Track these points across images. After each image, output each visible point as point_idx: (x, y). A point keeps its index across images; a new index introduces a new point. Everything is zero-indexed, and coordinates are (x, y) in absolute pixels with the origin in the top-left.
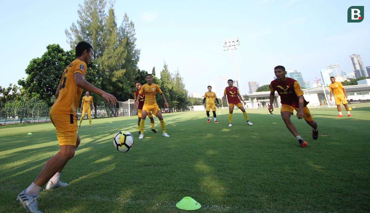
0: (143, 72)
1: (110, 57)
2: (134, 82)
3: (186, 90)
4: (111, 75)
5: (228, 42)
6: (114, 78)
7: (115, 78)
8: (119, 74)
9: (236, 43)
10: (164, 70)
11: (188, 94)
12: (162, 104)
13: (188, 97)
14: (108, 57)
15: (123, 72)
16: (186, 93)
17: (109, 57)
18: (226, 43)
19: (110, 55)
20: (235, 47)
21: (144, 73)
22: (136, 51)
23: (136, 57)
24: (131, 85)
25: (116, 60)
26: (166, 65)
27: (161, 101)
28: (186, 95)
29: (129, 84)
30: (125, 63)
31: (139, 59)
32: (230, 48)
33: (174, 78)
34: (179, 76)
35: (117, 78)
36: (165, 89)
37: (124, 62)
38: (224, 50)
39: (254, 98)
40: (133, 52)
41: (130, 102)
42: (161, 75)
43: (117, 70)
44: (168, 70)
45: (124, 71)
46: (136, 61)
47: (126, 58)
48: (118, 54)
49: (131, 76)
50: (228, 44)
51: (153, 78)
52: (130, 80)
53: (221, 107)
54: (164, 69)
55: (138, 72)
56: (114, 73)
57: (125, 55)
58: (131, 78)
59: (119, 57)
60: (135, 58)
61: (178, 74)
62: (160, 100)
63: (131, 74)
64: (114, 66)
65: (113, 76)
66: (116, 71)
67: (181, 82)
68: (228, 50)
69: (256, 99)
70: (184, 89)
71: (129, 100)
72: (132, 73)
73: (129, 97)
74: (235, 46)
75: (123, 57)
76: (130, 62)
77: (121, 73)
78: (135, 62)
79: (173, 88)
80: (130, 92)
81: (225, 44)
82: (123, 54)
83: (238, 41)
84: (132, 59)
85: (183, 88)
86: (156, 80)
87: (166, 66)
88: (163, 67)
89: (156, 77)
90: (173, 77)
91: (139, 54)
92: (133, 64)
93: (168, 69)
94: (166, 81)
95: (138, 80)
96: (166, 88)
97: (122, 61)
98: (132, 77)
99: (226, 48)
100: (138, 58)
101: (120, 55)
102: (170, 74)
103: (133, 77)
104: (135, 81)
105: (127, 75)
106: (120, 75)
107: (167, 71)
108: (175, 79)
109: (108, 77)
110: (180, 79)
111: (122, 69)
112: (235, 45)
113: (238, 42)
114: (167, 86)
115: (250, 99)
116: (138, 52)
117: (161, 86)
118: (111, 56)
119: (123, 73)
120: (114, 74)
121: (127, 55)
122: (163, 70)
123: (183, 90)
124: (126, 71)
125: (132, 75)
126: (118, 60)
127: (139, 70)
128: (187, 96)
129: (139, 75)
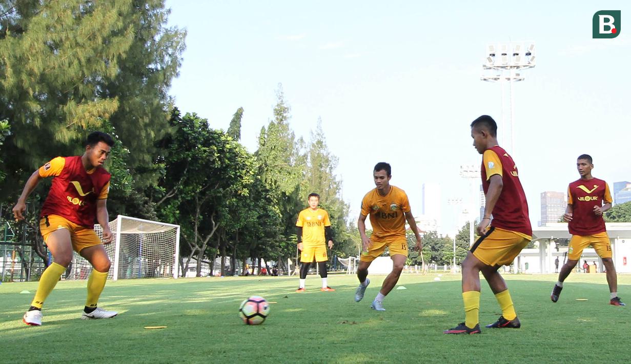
0: (189, 121)
1: (55, 46)
2: (149, 152)
3: (342, 203)
4: (53, 117)
5: (498, 54)
6: (65, 130)
7: (68, 128)
8: (87, 114)
9: (523, 60)
10: (276, 122)
11: (350, 215)
12: (249, 244)
13: (348, 225)
14: (45, 43)
15: (105, 111)
16: (341, 211)
17: (50, 42)
18: (494, 55)
19: (55, 37)
20: (518, 75)
21: (192, 126)
22: (169, 37)
23: (167, 58)
24: (136, 165)
25: (83, 60)
26: (285, 106)
27: (251, 232)
28: (340, 217)
29: (129, 160)
30: (118, 77)
31: (178, 69)
32: (504, 73)
33: (305, 156)
34: (323, 152)
35: (80, 129)
36: (267, 191)
37: (114, 71)
38: (485, 80)
39: (549, 240)
40: (157, 38)
41: (122, 229)
42: (260, 138)
43: (80, 98)
44: (287, 125)
45: (112, 105)
46: (164, 74)
47: (124, 56)
48: (92, 37)
49: (140, 129)
50: (499, 60)
51: (228, 146)
52: (135, 144)
53: (448, 263)
54: (273, 118)
55: (169, 117)
56: (65, 109)
57: (123, 45)
58: (140, 136)
59: (95, 50)
60: (162, 61)
61: (320, 143)
62: (245, 227)
63: (141, 123)
64: (72, 83)
65: (62, 119)
66: (79, 102)
67: (328, 171)
68: (495, 79)
69: (553, 244)
70: (337, 196)
71: (120, 217)
72: (147, 120)
73: (124, 208)
74: (517, 71)
75: (113, 51)
76: (141, 75)
77: (95, 113)
78: (161, 77)
79: (297, 189)
80: (129, 191)
81: (490, 60)
82: (115, 40)
83: (530, 54)
84: (152, 66)
85: (335, 193)
86: (236, 155)
87: (285, 110)
88: (272, 112)
89: (238, 146)
90: (302, 152)
91: (182, 49)
92: (152, 83)
93: (289, 121)
94: (279, 162)
95: (167, 147)
96: (274, 187)
97: (106, 67)
98: (143, 134)
99: (492, 74)
100: (175, 64)
101: (100, 40)
102: (296, 140)
103: (148, 135)
104: (155, 150)
105: (124, 124)
106: (93, 119)
107: (286, 129)
108: (309, 159)
109: (37, 122)
110: (327, 161)
111: (103, 96)
112: (518, 67)
113: (530, 57)
114: (276, 182)
115: (537, 243)
116: (174, 39)
117: (257, 180)
118: (61, 41)
119: (107, 115)
120: (64, 114)
121: (131, 48)
122: (272, 124)
123: (333, 202)
124: (121, 109)
125: (146, 125)
126: (89, 60)
127: (175, 113)
128: (345, 222)
129: (171, 130)
